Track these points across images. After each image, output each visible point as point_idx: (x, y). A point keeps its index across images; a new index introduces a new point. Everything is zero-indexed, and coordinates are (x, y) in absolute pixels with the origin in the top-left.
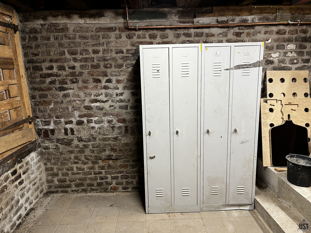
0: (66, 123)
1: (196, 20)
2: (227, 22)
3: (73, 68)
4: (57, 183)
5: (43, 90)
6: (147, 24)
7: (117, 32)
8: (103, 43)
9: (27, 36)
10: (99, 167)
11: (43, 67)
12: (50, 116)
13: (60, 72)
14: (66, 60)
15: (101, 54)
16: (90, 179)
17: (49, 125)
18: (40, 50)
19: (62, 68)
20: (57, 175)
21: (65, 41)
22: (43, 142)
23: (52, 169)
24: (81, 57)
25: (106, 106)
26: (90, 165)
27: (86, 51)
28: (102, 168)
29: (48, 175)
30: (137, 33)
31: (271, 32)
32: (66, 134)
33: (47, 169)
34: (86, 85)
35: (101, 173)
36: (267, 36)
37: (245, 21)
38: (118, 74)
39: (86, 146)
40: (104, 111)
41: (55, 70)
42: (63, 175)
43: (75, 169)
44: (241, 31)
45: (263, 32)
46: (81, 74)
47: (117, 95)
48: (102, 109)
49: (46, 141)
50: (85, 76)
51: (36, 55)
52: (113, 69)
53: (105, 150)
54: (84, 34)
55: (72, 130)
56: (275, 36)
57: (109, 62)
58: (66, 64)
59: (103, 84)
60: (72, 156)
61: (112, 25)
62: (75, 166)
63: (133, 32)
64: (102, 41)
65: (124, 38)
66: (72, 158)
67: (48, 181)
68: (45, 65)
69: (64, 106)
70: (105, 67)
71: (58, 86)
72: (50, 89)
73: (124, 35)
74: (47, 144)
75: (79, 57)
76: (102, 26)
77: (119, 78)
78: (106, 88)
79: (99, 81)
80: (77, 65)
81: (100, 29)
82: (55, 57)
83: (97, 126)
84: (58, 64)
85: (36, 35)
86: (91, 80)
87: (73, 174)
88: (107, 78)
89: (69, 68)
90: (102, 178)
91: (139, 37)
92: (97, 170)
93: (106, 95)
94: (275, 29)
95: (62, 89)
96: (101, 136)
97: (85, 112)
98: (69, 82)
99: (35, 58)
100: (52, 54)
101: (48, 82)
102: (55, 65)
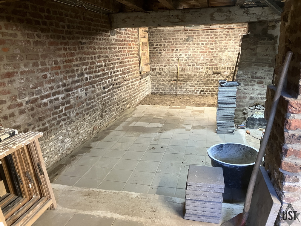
0: (160, 66)
1: (211, 26)
2: (223, 27)
3: (165, 45)
4: (155, 89)
5: (153, 53)
6: (192, 28)
7: (181, 31)
8: (176, 36)
9: (150, 34)
10: (171, 83)
11: (154, 45)
12: (155, 63)
13: (160, 47)
14: (162, 42)
15: (175, 40)
16: (167, 88)
17: (154, 66)
18: (154, 39)
19: (160, 45)
20: (155, 86)
21: (163, 35)
22: (151, 73)
23: (154, 84)
24: (168, 41)
25: (175, 59)
26: (168, 83)
27: (170, 39)
28: (172, 84)
29: (152, 86)
30: (188, 32)
31: (241, 31)
32: (160, 70)
33: (152, 84)
34: (168, 51)
35: (171, 86)
36: (240, 32)
37: (231, 26)
38: (180, 47)
39: (166, 75)
40: (174, 61)
41: (158, 46)
42: (157, 86)
43: (162, 84)
44: (229, 30)
45: (238, 31)
46: (167, 47)
47: (179, 55)
48: (173, 61)
49: (153, 73)
50: (169, 48)
51: (153, 40)
52: (179, 45)
53: (173, 77)
54: (169, 33)
55: (162, 68)
56: (243, 32)
57: (178, 43)
58: (162, 44)
59: (175, 51)
60: (161, 79)
61: (180, 29)
62: (162, 83)
63: (187, 31)
64: (175, 35)
65: (183, 34)
66: (161, 80)
67: (152, 88)
68: (155, 44)
69: (160, 59)
70: (176, 44)
71: (158, 52)
72: (156, 53)
73: (183, 33)
74: (153, 74)
75: (167, 41)
76: (176, 30)
77: (181, 49)
78: (176, 52)
79: (173, 50)
80: (166, 44)
81: (175, 31)
82: (159, 41)
83: (171, 67)
84: (160, 44)
85: (153, 33)
86: (170, 50)
87: (161, 86)
88: (176, 49)
89: (163, 45)
90: (172, 88)
91: (189, 33)
92: (170, 85)
93: (176, 55)
94: (243, 29)
95: (160, 53)
96: (172, 72)
97: (167, 61)
98: (162, 50)
99: (152, 42)
100: (158, 40)
101: (155, 50)
102: (158, 44)
